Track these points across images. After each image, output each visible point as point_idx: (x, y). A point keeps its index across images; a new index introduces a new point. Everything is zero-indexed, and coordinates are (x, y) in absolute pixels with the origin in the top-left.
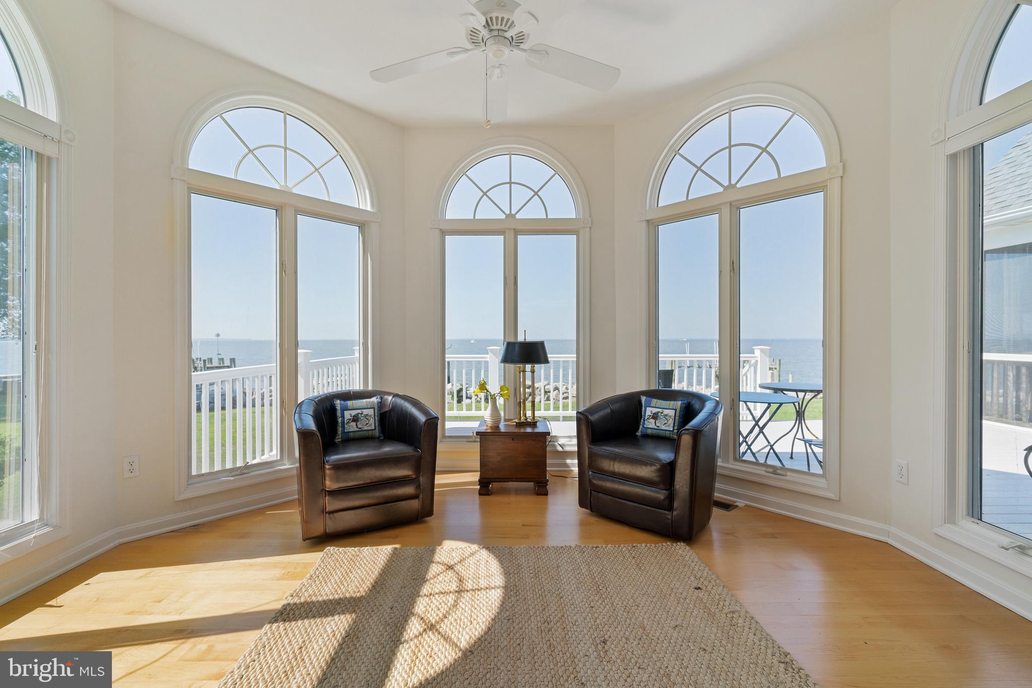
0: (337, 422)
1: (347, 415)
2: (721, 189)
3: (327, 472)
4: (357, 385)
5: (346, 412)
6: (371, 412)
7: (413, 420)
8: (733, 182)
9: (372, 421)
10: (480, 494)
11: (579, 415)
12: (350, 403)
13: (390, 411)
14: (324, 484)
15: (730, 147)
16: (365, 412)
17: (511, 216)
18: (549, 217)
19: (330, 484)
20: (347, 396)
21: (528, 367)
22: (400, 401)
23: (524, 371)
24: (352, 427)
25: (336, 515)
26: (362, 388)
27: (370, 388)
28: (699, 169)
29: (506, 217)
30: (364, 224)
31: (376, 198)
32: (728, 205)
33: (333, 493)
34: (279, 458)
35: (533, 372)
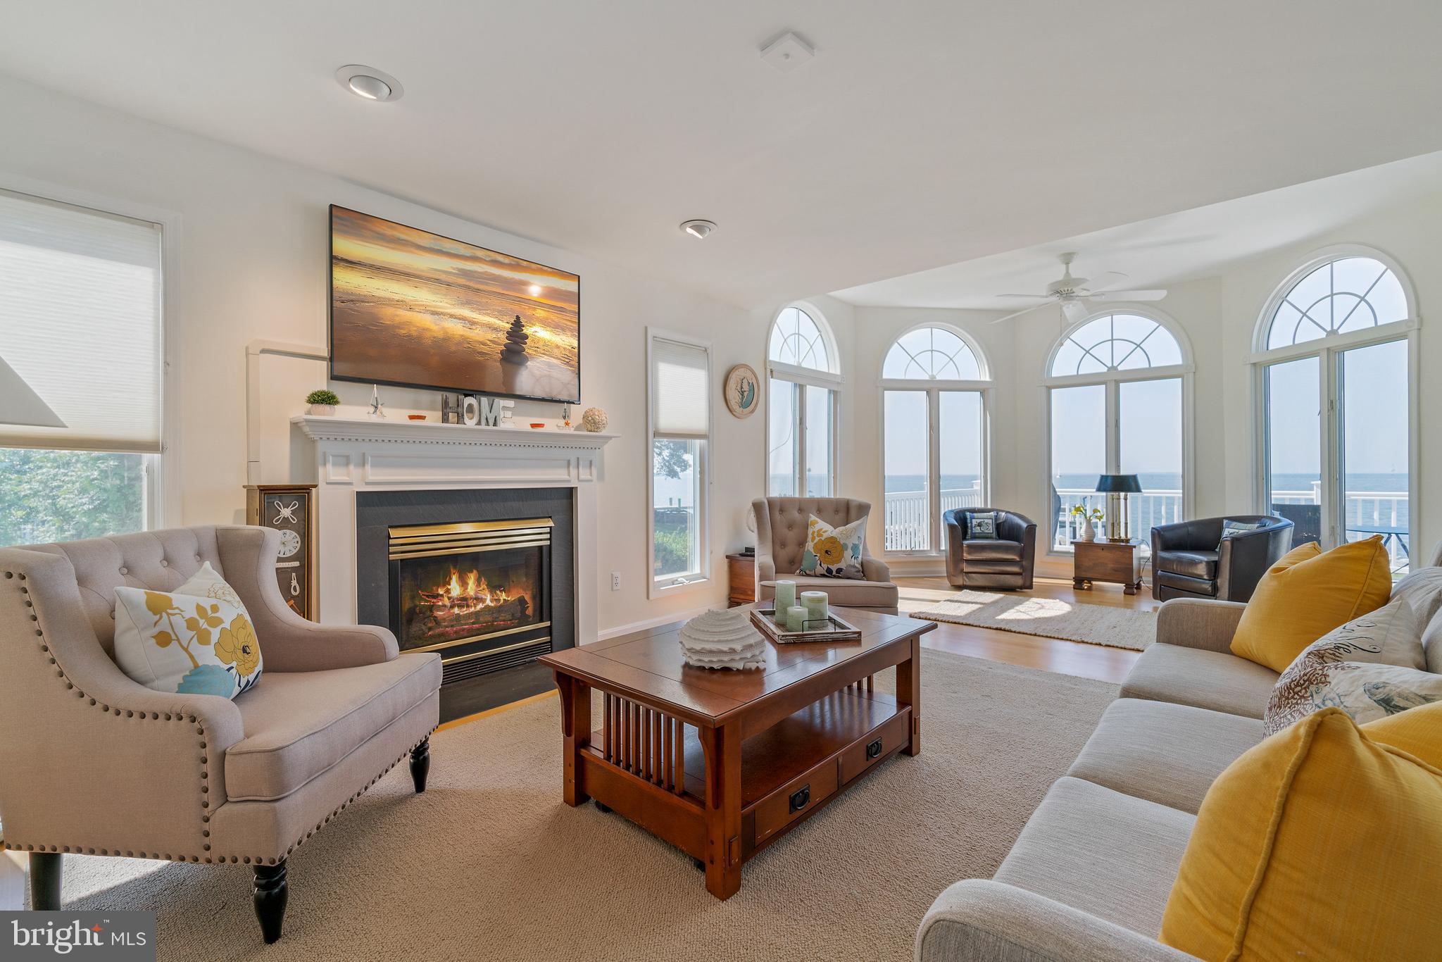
0: (967, 526)
1: (974, 522)
2: (1323, 335)
3: (964, 548)
4: (979, 504)
5: (973, 520)
6: (990, 521)
7: (1019, 527)
8: (1335, 328)
9: (991, 527)
10: (1074, 588)
11: (1154, 530)
12: (975, 515)
13: (1004, 522)
14: (963, 556)
15: (1332, 295)
16: (986, 521)
17: (1113, 368)
18: (1152, 366)
19: (966, 556)
20: (973, 511)
21: (1122, 494)
22: (1010, 516)
23: (1119, 499)
24: (977, 530)
25: (970, 575)
26: (983, 506)
27: (989, 507)
28: (1304, 314)
29: (1108, 370)
30: (984, 391)
31: (993, 371)
32: (1326, 350)
33: (969, 562)
34: (929, 549)
35: (1126, 499)
